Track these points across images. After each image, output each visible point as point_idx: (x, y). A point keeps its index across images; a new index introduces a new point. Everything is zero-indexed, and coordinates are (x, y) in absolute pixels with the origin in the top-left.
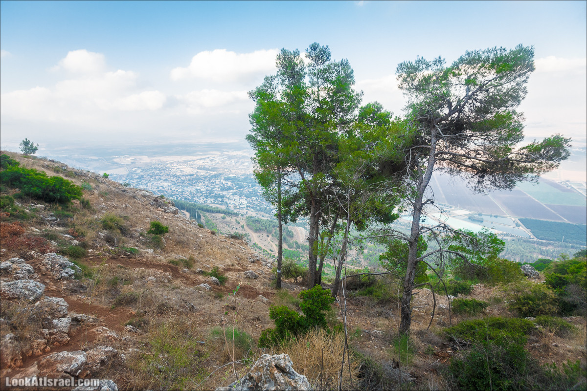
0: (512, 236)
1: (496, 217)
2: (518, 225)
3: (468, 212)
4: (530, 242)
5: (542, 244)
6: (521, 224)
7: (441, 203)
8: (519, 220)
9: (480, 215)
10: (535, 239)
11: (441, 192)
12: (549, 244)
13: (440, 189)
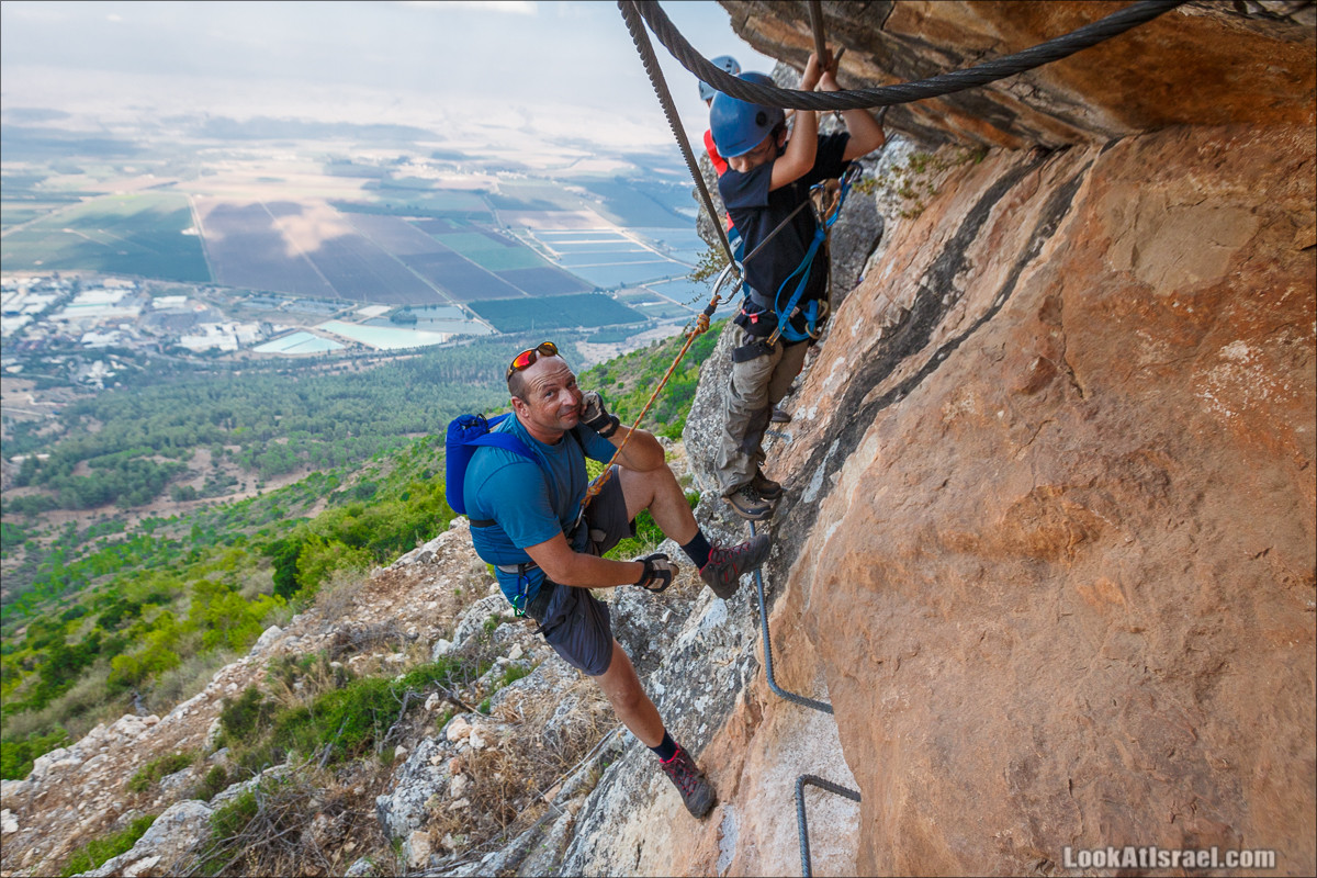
0: (469, 337)
1: (434, 307)
2: (470, 316)
3: (385, 309)
4: (496, 341)
5: (511, 340)
6: (472, 312)
7: (328, 298)
8: (469, 306)
9: (408, 309)
10: (501, 335)
11: (318, 272)
12: (520, 337)
13: (313, 265)
